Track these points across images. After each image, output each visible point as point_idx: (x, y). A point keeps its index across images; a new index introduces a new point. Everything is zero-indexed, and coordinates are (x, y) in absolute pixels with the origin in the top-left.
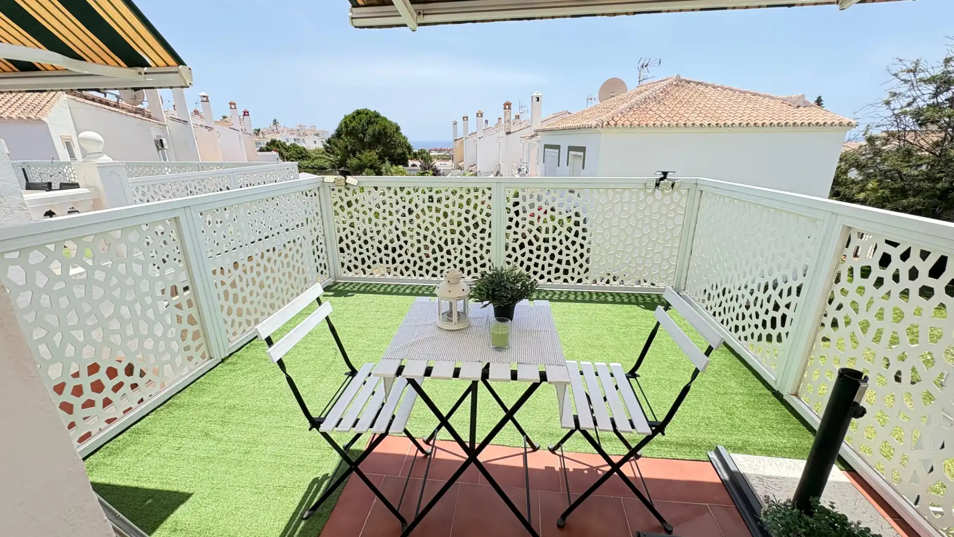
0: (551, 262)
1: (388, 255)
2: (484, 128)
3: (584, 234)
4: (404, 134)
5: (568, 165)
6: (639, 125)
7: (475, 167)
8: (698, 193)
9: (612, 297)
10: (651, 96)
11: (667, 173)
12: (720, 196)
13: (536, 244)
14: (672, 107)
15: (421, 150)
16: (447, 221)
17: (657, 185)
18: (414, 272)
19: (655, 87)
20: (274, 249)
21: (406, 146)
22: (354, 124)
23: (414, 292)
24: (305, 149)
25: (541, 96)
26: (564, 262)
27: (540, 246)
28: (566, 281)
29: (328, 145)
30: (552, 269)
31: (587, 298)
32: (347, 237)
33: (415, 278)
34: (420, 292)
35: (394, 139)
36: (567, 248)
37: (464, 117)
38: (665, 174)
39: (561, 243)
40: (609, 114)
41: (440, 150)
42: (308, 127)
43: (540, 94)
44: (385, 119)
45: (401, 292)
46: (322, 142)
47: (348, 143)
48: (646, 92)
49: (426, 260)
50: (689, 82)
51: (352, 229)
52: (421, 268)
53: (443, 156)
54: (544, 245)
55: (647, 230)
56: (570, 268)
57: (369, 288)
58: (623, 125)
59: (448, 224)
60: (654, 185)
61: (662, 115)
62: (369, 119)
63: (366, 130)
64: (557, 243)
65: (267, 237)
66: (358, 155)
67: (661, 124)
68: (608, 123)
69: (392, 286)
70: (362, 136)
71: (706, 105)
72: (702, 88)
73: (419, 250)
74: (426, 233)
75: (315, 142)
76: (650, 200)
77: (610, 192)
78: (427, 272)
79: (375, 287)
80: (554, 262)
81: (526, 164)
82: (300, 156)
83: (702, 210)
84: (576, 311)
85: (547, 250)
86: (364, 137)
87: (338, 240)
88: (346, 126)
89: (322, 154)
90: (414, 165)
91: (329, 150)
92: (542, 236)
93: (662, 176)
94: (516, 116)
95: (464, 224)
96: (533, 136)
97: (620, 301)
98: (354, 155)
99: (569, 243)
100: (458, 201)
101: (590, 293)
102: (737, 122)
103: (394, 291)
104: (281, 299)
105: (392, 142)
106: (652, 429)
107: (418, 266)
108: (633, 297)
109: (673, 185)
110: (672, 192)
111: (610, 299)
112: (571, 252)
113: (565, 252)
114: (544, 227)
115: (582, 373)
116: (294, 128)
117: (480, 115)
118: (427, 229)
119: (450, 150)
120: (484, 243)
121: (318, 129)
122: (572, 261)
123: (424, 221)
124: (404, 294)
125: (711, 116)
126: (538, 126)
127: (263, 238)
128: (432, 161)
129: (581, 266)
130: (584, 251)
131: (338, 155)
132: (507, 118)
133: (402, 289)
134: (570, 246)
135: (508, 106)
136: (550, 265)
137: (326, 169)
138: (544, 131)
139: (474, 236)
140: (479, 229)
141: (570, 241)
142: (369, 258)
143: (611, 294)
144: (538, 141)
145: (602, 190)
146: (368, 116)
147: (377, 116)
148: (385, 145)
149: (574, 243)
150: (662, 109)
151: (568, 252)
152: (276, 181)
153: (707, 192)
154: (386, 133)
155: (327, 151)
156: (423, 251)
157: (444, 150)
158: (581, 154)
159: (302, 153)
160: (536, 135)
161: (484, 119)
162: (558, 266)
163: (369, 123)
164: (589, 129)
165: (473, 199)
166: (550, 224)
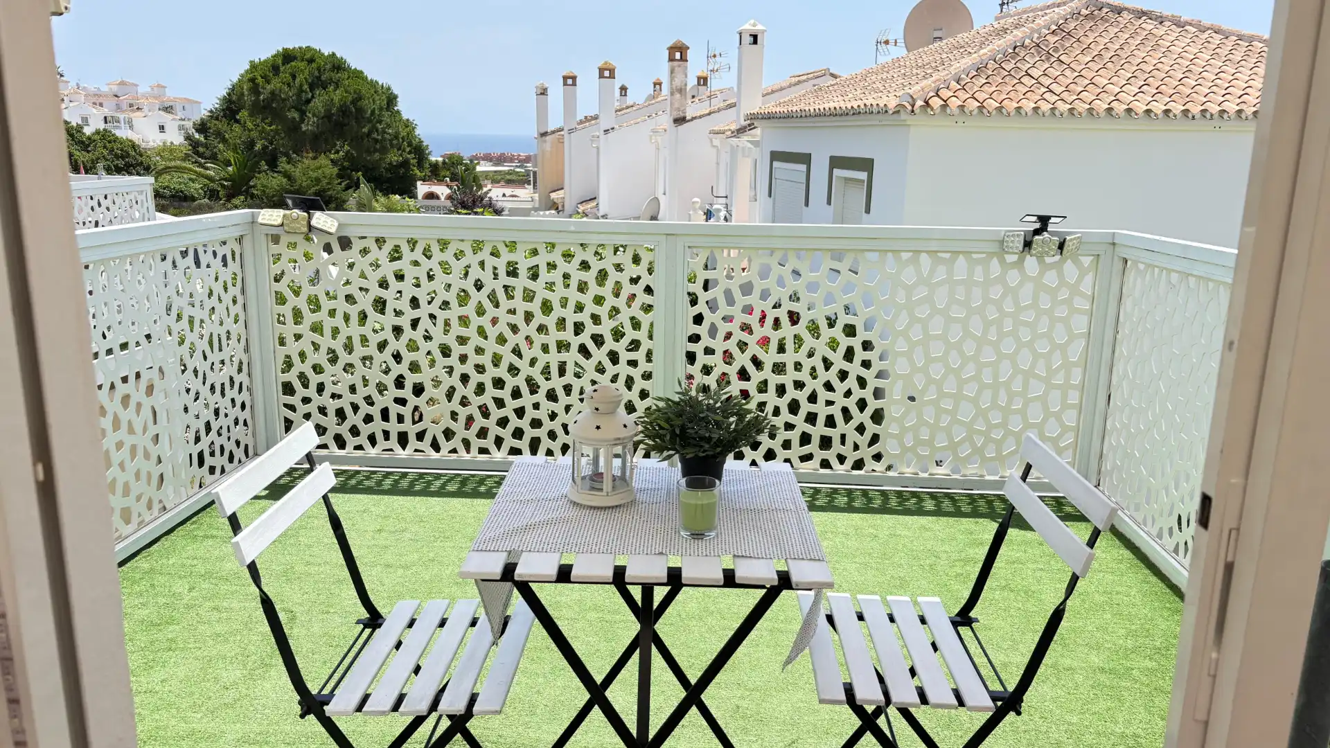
0: (791, 419)
1: (402, 402)
2: (617, 105)
3: (867, 355)
4: (405, 116)
5: (829, 203)
6: (1000, 109)
7: (593, 204)
8: (1118, 265)
9: (934, 502)
10: (1027, 41)
11: (1049, 218)
12: (1162, 269)
13: (757, 377)
14: (1078, 68)
15: (451, 157)
16: (550, 321)
17: (1028, 244)
18: (467, 444)
19: (1037, 21)
20: (138, 375)
21: (410, 144)
22: (276, 84)
23: (468, 488)
24: (134, 146)
25: (763, 32)
26: (821, 420)
27: (765, 382)
28: (825, 464)
29: (197, 136)
30: (794, 436)
31: (877, 503)
32: (302, 355)
33: (467, 457)
34: (482, 489)
35: (380, 127)
36: (829, 387)
37: (565, 78)
38: (1044, 220)
39: (813, 373)
40: (929, 81)
41: (500, 160)
42: (143, 89)
43: (760, 27)
44: (358, 75)
45: (433, 488)
46: (181, 128)
47: (254, 134)
48: (1015, 32)
49: (496, 414)
50: (1119, 11)
51: (316, 337)
52: (483, 433)
53: (509, 173)
54: (774, 380)
55: (1008, 347)
56: (834, 433)
57: (353, 482)
58: (962, 107)
59: (552, 327)
60: (1021, 247)
61: (1054, 87)
62: (316, 73)
63: (308, 101)
64: (804, 376)
65: (124, 346)
66: (283, 164)
67: (1053, 109)
68: (927, 102)
69: (410, 477)
70: (296, 115)
71: (1159, 66)
72: (1149, 25)
73: (480, 389)
74: (500, 349)
75: (162, 128)
76: (1013, 277)
77: (924, 259)
78: (499, 441)
79: (368, 478)
80: (799, 420)
81: (723, 201)
82: (121, 163)
83: (1128, 303)
84: (851, 531)
85: (781, 390)
86: (302, 121)
87: (280, 365)
88: (255, 90)
89: (184, 160)
90: (431, 196)
91: (201, 149)
92: (769, 359)
93: (1038, 226)
94: (699, 78)
95: (590, 329)
96: (741, 131)
97: (952, 510)
98: (273, 164)
99: (832, 376)
100: (577, 276)
101: (883, 493)
102: (1232, 107)
103: (417, 488)
104: (144, 500)
105: (375, 135)
106: (996, 705)
107: (475, 428)
108: (982, 503)
109: (1061, 246)
110: (1062, 262)
111: (929, 505)
112: (838, 397)
113: (823, 395)
114: (775, 337)
115: (861, 617)
116: (105, 89)
117: (607, 73)
118: (502, 340)
119: (528, 159)
120: (636, 373)
121: (171, 94)
122: (839, 418)
123: (495, 322)
124: (441, 493)
125: (1172, 91)
126: (754, 105)
127: (116, 349)
128: (480, 187)
129: (861, 429)
130: (867, 394)
131: (228, 164)
132: (678, 82)
133: (438, 483)
134: (836, 382)
135: (678, 52)
136: (789, 426)
137: (193, 199)
138: (769, 117)
139: (613, 356)
140: (626, 341)
141: (834, 370)
142: (355, 408)
143: (933, 496)
144: (756, 144)
145: (905, 256)
146: (314, 65)
147: (338, 65)
148: (357, 140)
149: (843, 375)
150: (1054, 72)
151: (830, 396)
152: (97, 224)
153: (1136, 262)
154: (360, 111)
155: (197, 153)
156: (491, 392)
157: (511, 160)
158: (863, 176)
159: (128, 155)
160: (751, 127)
161: (617, 84)
162: (808, 428)
163: (317, 83)
164: (880, 117)
165: (611, 271)
166: (787, 330)
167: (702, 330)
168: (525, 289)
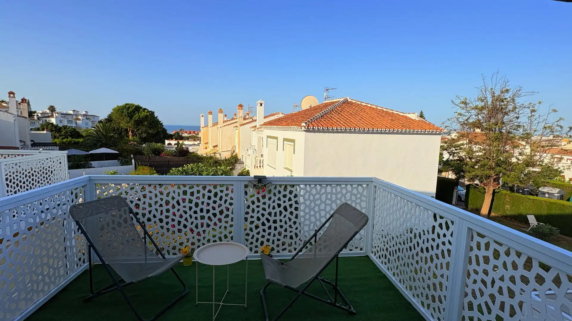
5: (283, 150)
8: (374, 188)
10: (333, 109)
13: (268, 225)
16: (198, 209)
19: (335, 104)
27: (270, 226)
28: (290, 251)
39: (286, 223)
40: (309, 120)
48: (330, 106)
54: (273, 225)
58: (318, 127)
59: (199, 212)
64: (283, 223)
68: (309, 126)
72: (362, 106)
74: (180, 219)
75: (86, 124)
77: (318, 187)
85: (275, 228)
90: (170, 144)
92: (272, 219)
95: (212, 211)
96: (258, 129)
100: (207, 194)
114: (273, 212)
118: (181, 216)
120: (228, 225)
123: (178, 210)
132: (241, 115)
134: (293, 225)
135: (241, 107)
136: (278, 240)
139: (220, 220)
140: (224, 215)
151: (291, 229)
156: (177, 234)
158: (292, 144)
164: (296, 129)
165: (219, 192)
166: (277, 210)
167: (250, 210)
168: (189, 199)
